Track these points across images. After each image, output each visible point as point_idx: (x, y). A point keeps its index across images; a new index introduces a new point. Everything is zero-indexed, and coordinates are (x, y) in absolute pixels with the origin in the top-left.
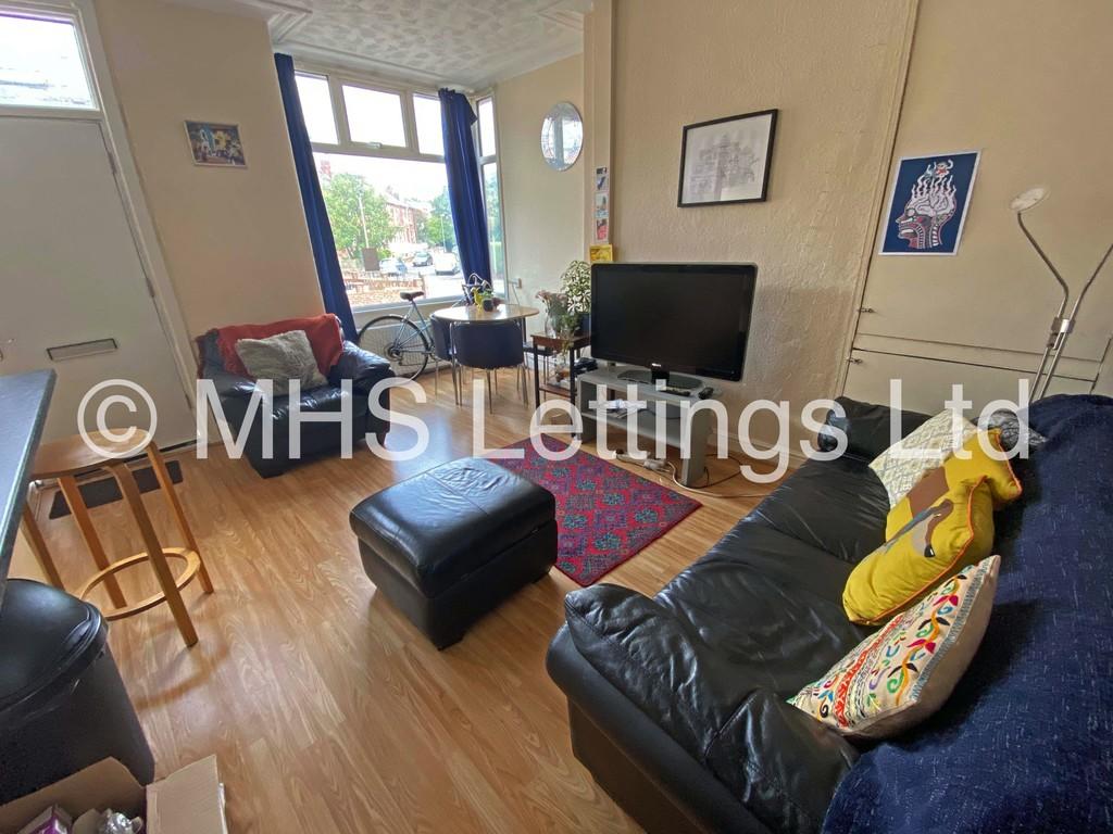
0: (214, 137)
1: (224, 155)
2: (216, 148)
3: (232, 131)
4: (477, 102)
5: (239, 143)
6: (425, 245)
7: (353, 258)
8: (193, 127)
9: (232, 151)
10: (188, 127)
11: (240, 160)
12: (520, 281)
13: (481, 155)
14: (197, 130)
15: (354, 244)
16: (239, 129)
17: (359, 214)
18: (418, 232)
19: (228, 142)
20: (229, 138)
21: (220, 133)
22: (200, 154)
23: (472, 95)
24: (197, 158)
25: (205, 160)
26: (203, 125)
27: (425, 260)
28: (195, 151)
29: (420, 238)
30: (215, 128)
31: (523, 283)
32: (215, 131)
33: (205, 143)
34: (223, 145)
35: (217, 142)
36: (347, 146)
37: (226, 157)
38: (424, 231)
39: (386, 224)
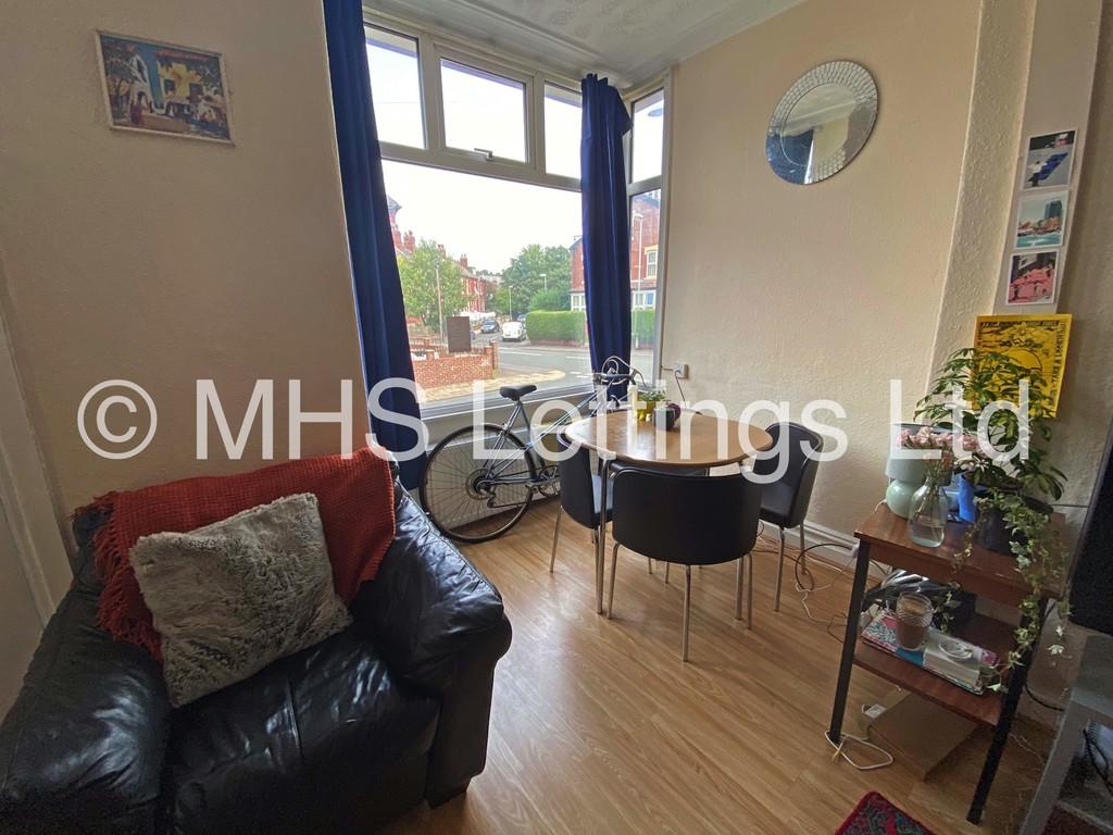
0: (165, 74)
1: (182, 113)
2: (166, 97)
3: (207, 65)
4: (633, 104)
5: (220, 92)
6: (493, 314)
7: (426, 325)
8: (115, 49)
9: (203, 108)
10: (104, 48)
11: (217, 127)
12: (687, 368)
13: (631, 181)
14: (127, 56)
15: (428, 312)
16: (221, 60)
17: (436, 285)
18: (486, 302)
19: (196, 90)
20: (197, 80)
21: (181, 68)
22: (126, 108)
23: (627, 91)
24: (117, 115)
25: (137, 120)
26: (142, 46)
27: (492, 327)
28: (115, 100)
29: (488, 308)
30: (167, 56)
31: (692, 372)
32: (167, 61)
33: (143, 85)
34: (183, 92)
35: (170, 86)
36: (437, 153)
37: (188, 119)
38: (492, 301)
39: (459, 294)
